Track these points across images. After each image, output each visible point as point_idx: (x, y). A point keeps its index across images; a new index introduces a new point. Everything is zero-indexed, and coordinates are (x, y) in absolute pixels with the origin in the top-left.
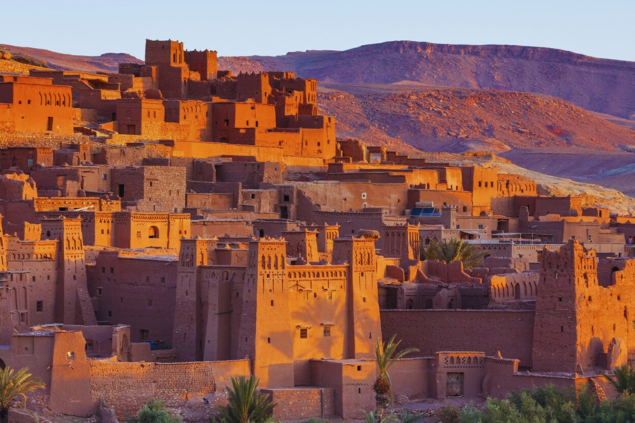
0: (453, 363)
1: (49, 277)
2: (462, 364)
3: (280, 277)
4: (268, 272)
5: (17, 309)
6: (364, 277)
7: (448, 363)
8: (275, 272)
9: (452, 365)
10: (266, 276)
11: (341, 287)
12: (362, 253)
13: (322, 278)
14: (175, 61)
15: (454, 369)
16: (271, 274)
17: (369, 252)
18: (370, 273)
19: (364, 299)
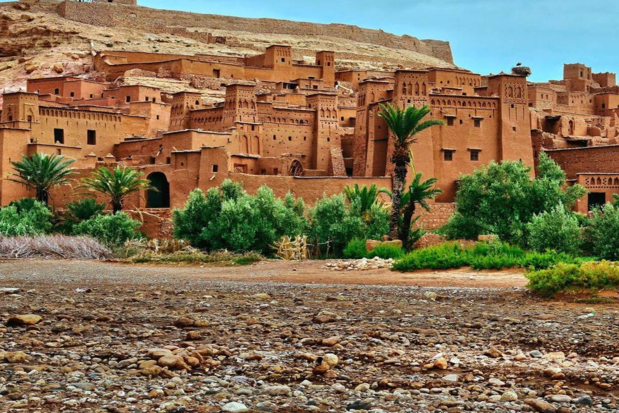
0: (594, 184)
1: (305, 138)
2: (602, 185)
3: (422, 102)
4: (409, 98)
5: (248, 152)
6: (514, 109)
7: (589, 183)
8: (416, 97)
9: (592, 186)
10: (406, 101)
11: (490, 117)
12: (512, 86)
13: (469, 107)
14: (581, 76)
15: (595, 189)
16: (412, 100)
17: (521, 86)
18: (522, 105)
19: (514, 129)
